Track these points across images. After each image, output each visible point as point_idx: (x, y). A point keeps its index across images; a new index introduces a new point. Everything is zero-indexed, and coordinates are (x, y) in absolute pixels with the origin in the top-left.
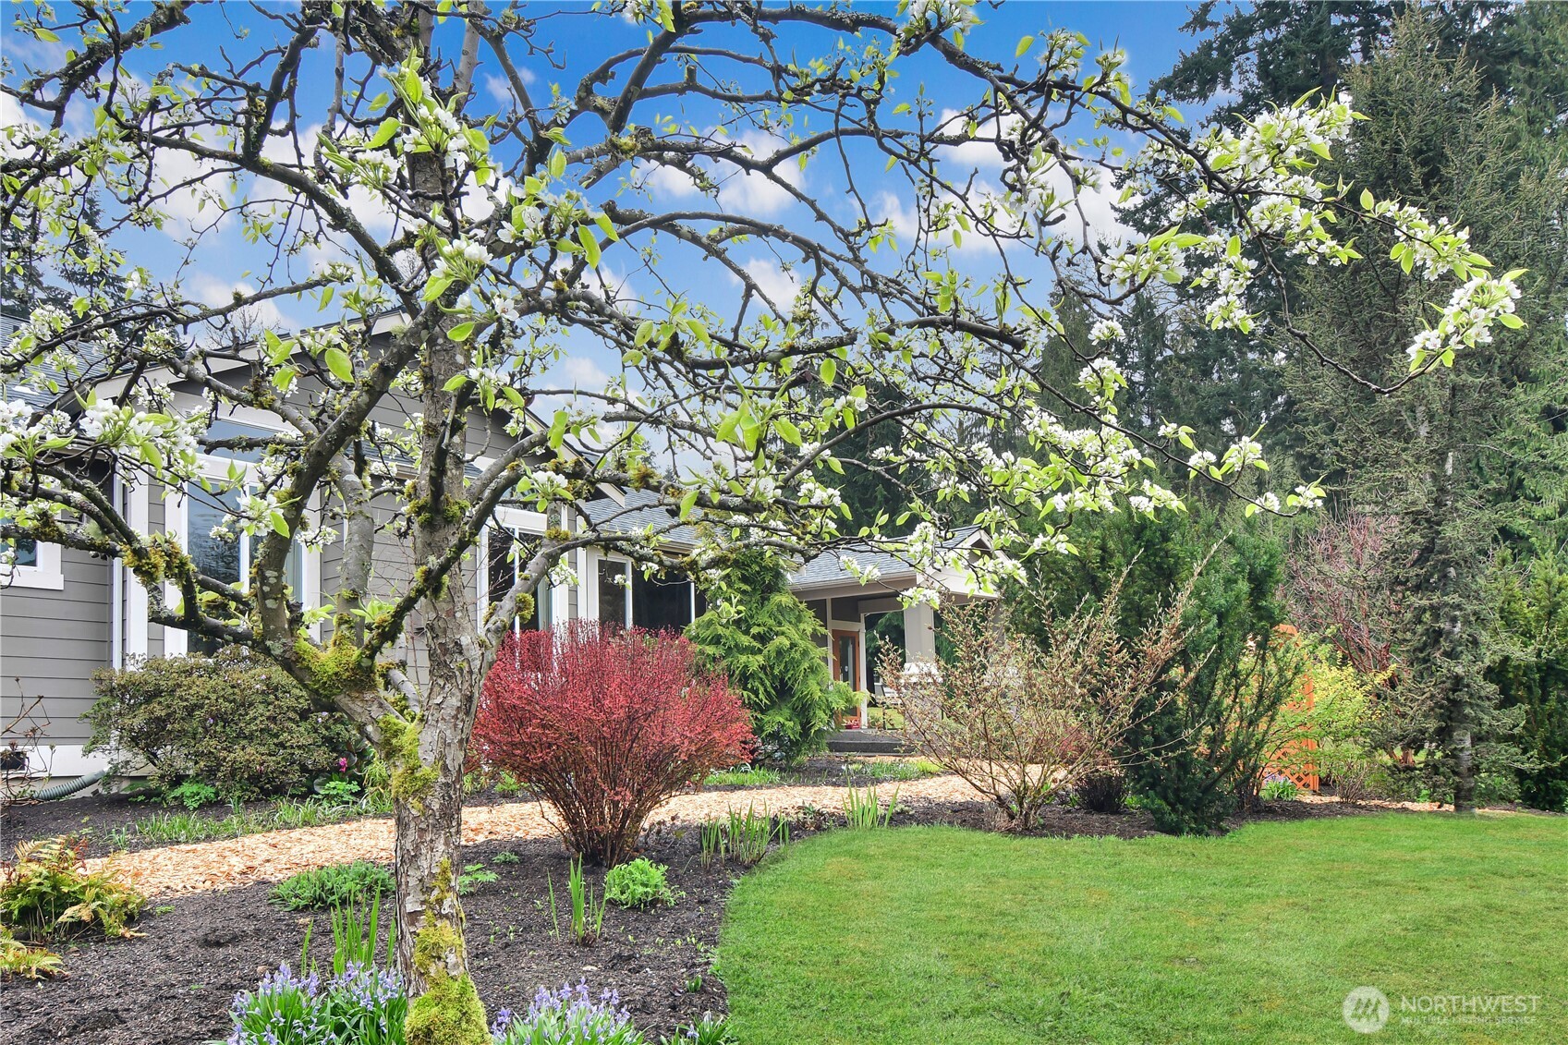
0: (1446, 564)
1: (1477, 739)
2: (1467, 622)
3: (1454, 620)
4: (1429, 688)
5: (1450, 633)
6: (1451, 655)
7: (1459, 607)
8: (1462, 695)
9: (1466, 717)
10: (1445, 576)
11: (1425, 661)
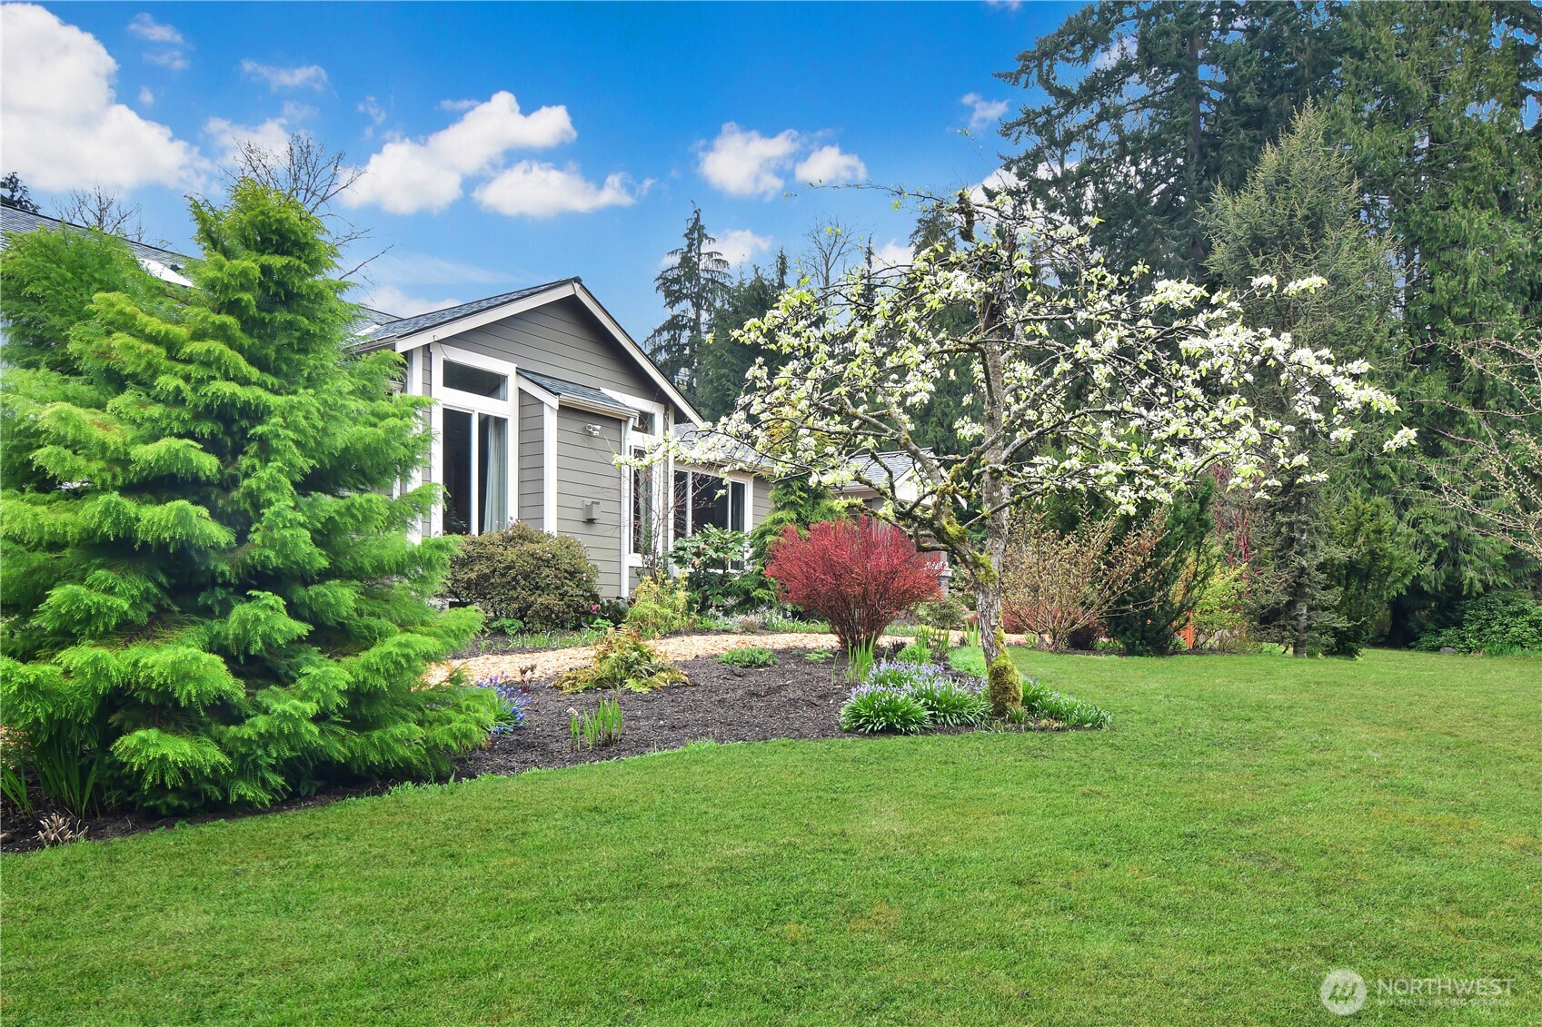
0: (1301, 495)
1: (1310, 609)
2: (1310, 533)
3: (1302, 532)
4: (1285, 575)
5: (1299, 540)
6: (1300, 553)
7: (1306, 523)
8: (1305, 580)
9: (1306, 594)
10: (1299, 503)
11: (1282, 558)
